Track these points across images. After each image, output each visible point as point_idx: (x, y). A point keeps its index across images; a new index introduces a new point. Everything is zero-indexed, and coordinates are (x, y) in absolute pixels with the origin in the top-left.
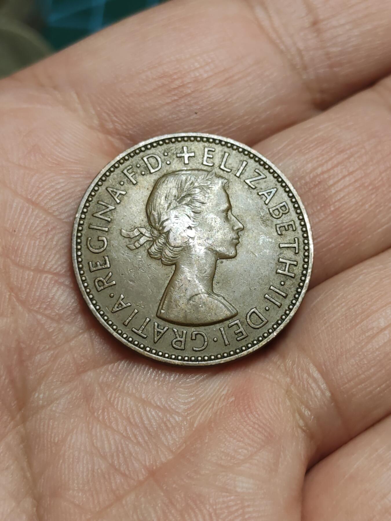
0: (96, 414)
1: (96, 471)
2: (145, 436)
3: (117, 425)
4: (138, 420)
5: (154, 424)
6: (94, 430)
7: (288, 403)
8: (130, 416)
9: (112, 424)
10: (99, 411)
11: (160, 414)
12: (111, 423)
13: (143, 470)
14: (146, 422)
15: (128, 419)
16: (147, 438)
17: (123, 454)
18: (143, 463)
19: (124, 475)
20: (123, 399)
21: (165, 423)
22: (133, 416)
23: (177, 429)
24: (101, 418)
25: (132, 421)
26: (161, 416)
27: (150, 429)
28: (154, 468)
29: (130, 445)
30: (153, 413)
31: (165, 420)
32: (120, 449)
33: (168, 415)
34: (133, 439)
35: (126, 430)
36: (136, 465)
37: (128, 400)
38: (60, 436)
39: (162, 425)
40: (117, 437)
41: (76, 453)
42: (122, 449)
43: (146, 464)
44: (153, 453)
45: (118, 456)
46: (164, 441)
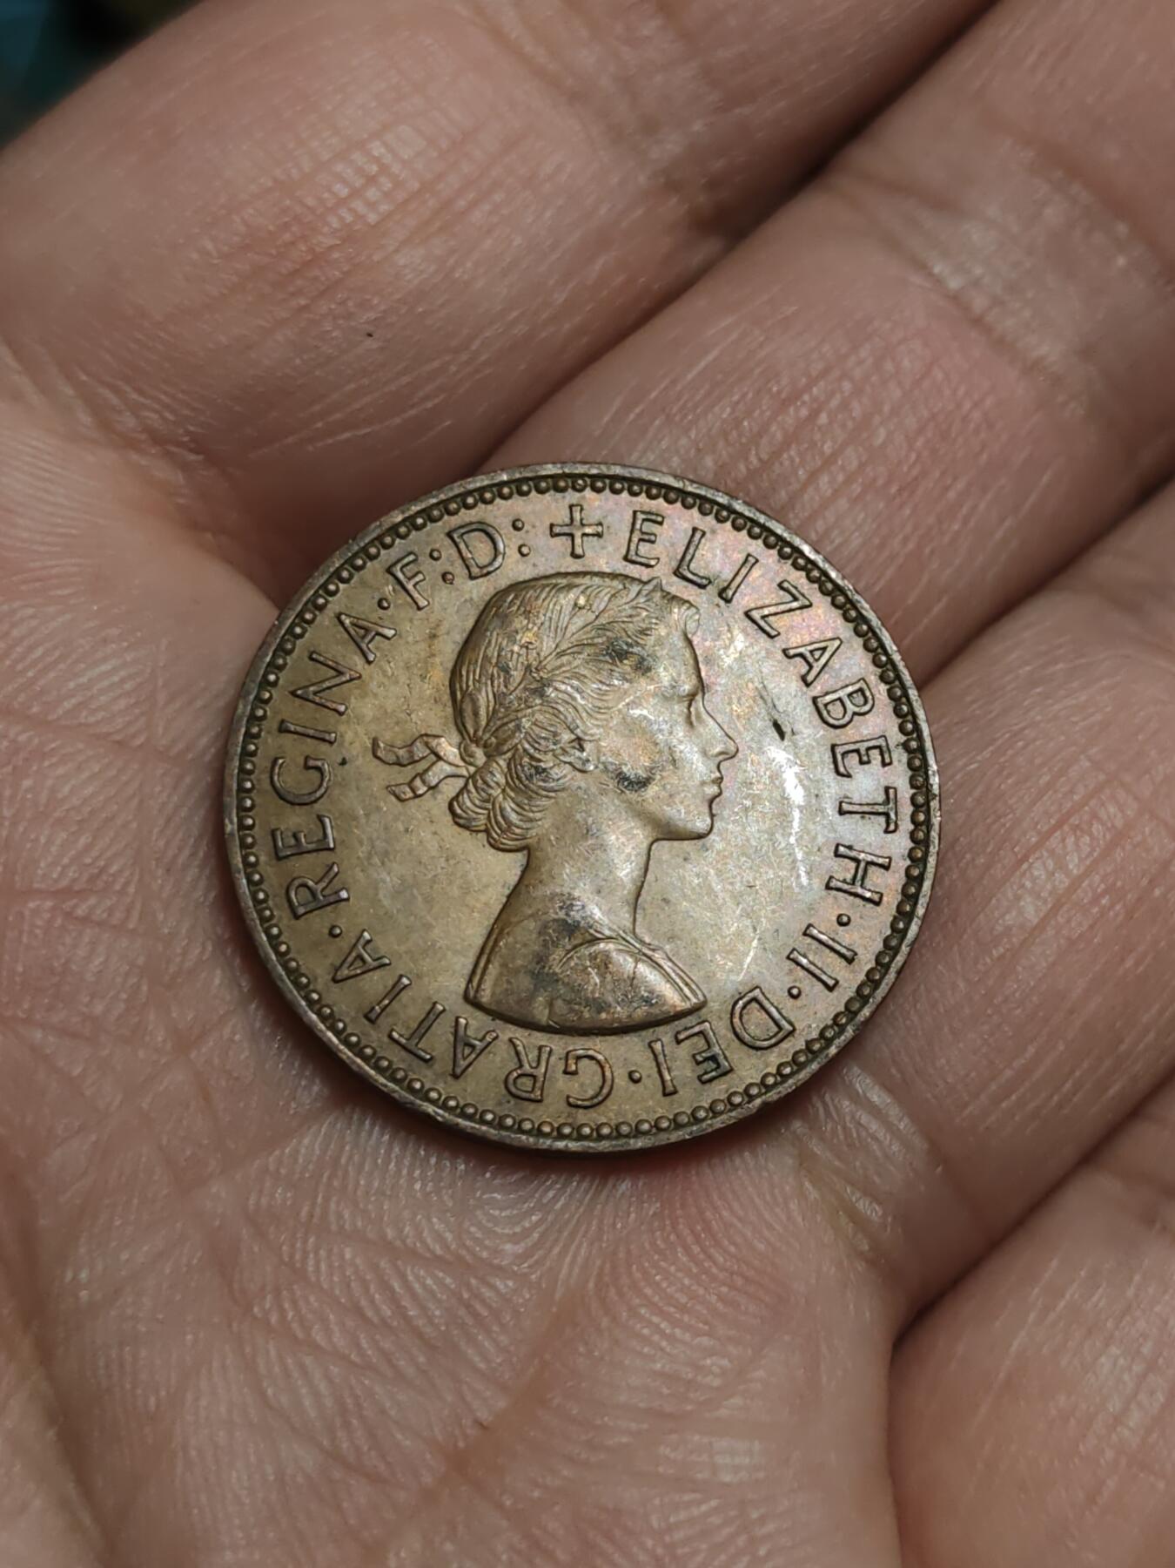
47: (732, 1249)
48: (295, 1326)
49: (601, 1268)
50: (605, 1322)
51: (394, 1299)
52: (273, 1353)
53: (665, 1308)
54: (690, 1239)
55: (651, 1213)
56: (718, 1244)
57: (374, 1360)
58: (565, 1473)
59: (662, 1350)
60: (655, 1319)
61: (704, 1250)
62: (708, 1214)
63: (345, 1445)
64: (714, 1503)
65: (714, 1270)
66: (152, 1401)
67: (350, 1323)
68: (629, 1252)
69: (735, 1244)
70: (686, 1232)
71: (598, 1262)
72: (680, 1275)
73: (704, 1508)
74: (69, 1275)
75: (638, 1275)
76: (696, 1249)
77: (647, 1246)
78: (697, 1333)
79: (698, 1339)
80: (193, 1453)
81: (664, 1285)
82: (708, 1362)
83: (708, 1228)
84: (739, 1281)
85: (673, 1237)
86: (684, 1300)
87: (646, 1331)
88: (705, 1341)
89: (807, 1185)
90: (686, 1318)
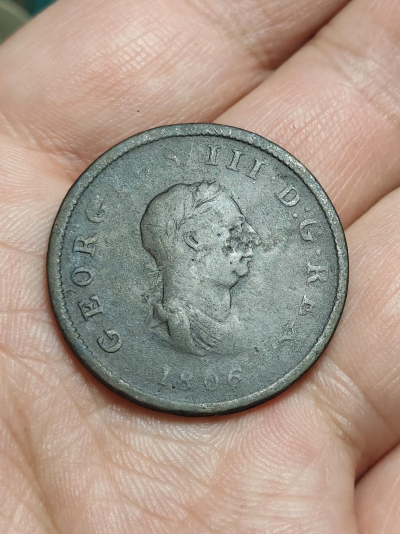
0: (114, 459)
1: (130, 519)
2: (173, 473)
3: (141, 467)
4: (161, 458)
5: (180, 459)
6: (116, 476)
7: (321, 414)
8: (153, 456)
9: (135, 467)
10: (116, 455)
11: (184, 448)
12: (133, 466)
13: (180, 509)
14: (171, 459)
15: (151, 459)
16: (176, 475)
17: (155, 496)
18: (179, 502)
19: (161, 518)
20: (139, 438)
21: (192, 457)
22: (156, 455)
23: (207, 460)
24: (121, 462)
25: (156, 460)
26: (186, 449)
27: (177, 465)
28: (192, 505)
29: (160, 486)
30: (176, 448)
31: (190, 452)
32: (150, 491)
33: (193, 448)
34: (162, 479)
35: (152, 472)
36: (171, 504)
37: (145, 438)
38: (81, 489)
39: (189, 458)
40: (144, 480)
41: (104, 505)
42: (153, 491)
43: (181, 502)
44: (187, 489)
45: (150, 499)
46: (196, 475)
47: (291, 433)
48: (128, 465)
49: (242, 442)
50: (245, 462)
51: (164, 455)
52: (121, 474)
53: (267, 456)
54: (275, 430)
55: (260, 421)
56: (286, 432)
57: (158, 476)
58: (233, 516)
59: (267, 471)
60: (264, 460)
61: (280, 434)
62: (282, 421)
63: (149, 506)
64: (289, 525)
65: (285, 441)
66: (77, 493)
67: (148, 464)
68: (253, 436)
69: (292, 432)
70: (274, 428)
71: (241, 439)
72: (272, 443)
73: (286, 527)
74: (44, 446)
75: (256, 444)
76: (277, 434)
77: (259, 433)
78: (280, 465)
79: (280, 467)
80: (94, 511)
81: (266, 447)
82: (284, 475)
83: (281, 425)
84: (294, 445)
85: (269, 430)
86: (274, 453)
87: (260, 465)
88: (283, 468)
89: (318, 410)
90: (275, 459)
